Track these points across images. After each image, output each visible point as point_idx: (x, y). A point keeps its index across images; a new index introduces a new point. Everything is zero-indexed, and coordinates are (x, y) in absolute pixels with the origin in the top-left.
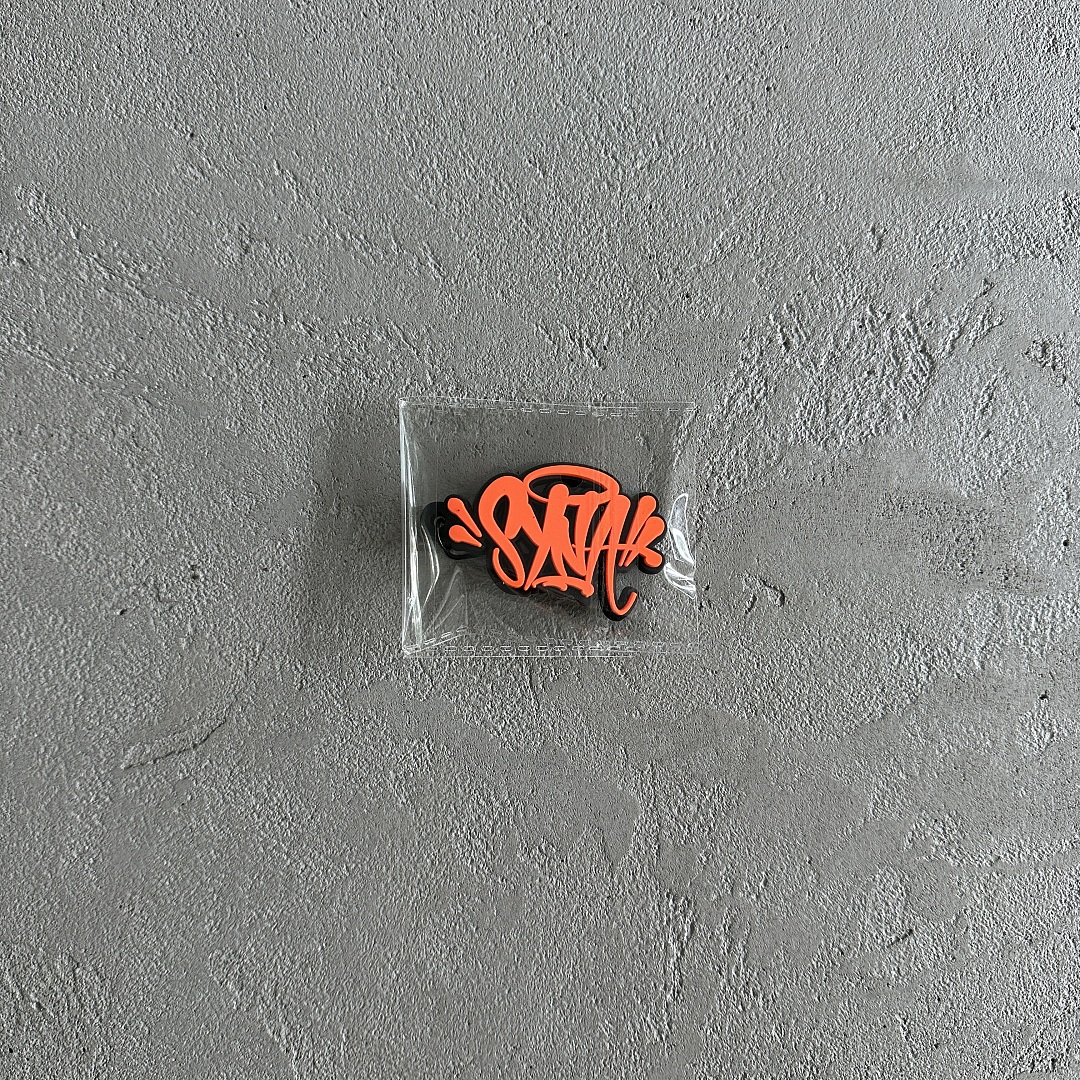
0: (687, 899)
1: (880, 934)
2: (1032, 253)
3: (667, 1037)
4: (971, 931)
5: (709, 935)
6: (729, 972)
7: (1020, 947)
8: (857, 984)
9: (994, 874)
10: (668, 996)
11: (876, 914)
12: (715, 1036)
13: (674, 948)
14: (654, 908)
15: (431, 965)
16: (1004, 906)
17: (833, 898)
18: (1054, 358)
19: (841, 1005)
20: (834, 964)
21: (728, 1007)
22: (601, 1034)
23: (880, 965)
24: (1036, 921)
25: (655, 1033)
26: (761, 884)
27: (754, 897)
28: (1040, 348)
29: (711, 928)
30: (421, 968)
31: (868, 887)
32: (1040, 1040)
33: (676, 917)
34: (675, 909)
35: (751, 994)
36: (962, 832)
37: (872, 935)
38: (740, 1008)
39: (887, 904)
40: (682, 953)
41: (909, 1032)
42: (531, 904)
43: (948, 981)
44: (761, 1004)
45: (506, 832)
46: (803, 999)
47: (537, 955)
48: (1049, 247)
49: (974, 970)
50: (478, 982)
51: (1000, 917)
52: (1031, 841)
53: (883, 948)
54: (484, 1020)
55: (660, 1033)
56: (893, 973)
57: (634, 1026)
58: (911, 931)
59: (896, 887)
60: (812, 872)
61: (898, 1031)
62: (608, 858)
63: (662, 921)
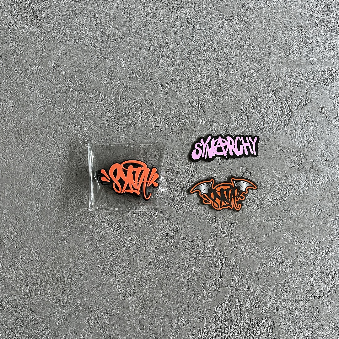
0: (224, 252)
1: (275, 262)
2: (319, 83)
3: (218, 288)
4: (299, 262)
5: (230, 262)
6: (235, 272)
7: (312, 267)
8: (269, 276)
9: (305, 247)
10: (219, 278)
11: (274, 257)
12: (231, 289)
13: (220, 265)
14: (215, 254)
15: (157, 268)
16: (308, 256)
17: (263, 253)
18: (324, 111)
19: (264, 281)
20: (263, 270)
21: (235, 281)
22: (201, 287)
23: (275, 271)
24: (316, 260)
25: (215, 287)
26: (244, 249)
27: (242, 252)
28: (320, 109)
29: (230, 260)
30: (154, 269)
31: (272, 250)
32: (316, 291)
33: (221, 257)
34: (221, 255)
35: (241, 277)
36: (297, 236)
37: (273, 263)
38: (238, 281)
39: (277, 255)
40: (223, 266)
41: (282, 288)
42: (183, 253)
43: (292, 275)
44: (243, 280)
45: (177, 234)
46: (254, 279)
47: (184, 266)
48: (323, 82)
49: (299, 272)
50: (169, 273)
51: (307, 258)
52: (315, 239)
53: (276, 266)
54: (170, 283)
55: (216, 287)
56: (278, 273)
57: (210, 285)
58: (283, 262)
59: (279, 250)
60: (257, 246)
61: (279, 288)
62: (203, 241)
63: (217, 258)
